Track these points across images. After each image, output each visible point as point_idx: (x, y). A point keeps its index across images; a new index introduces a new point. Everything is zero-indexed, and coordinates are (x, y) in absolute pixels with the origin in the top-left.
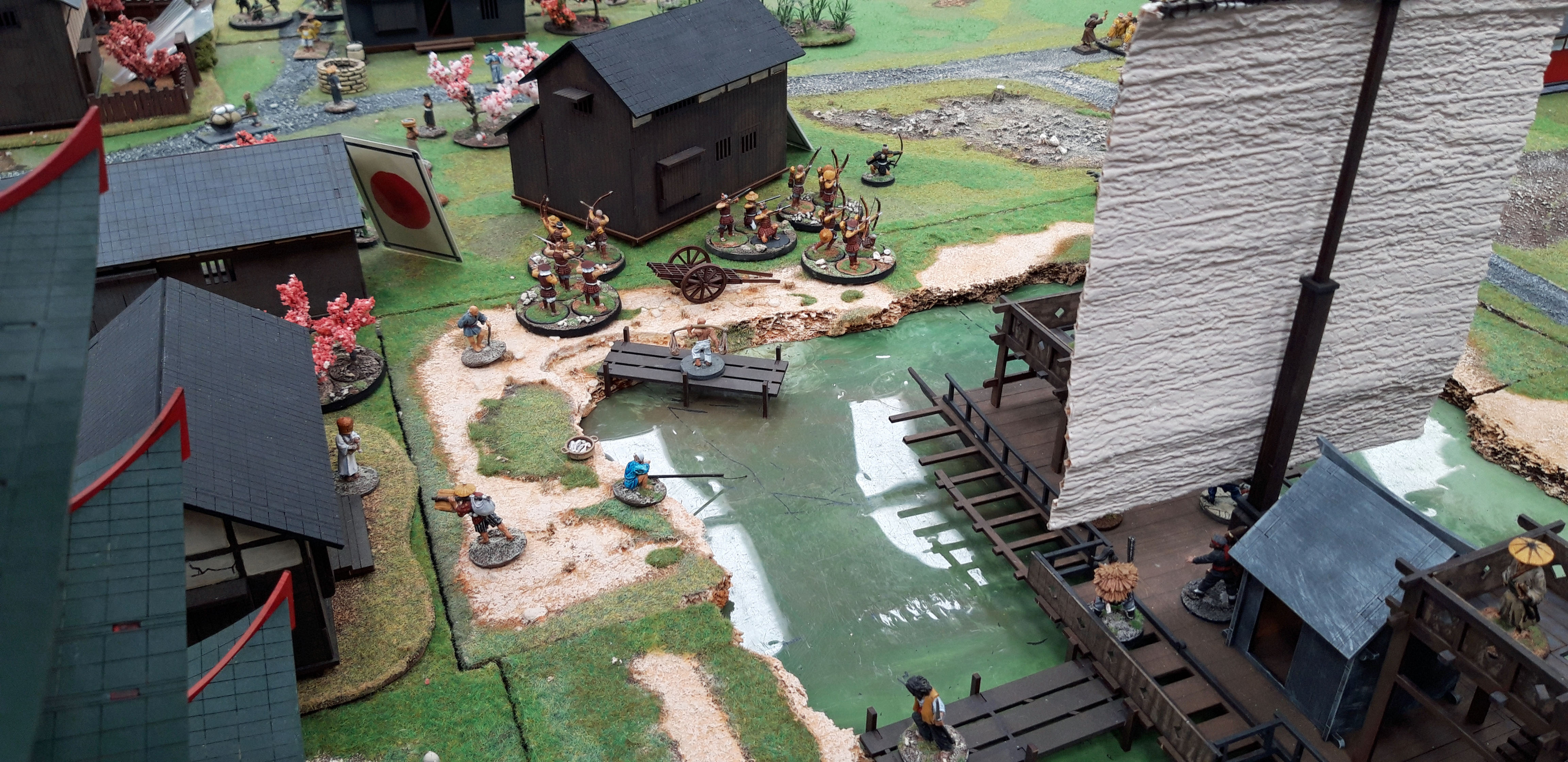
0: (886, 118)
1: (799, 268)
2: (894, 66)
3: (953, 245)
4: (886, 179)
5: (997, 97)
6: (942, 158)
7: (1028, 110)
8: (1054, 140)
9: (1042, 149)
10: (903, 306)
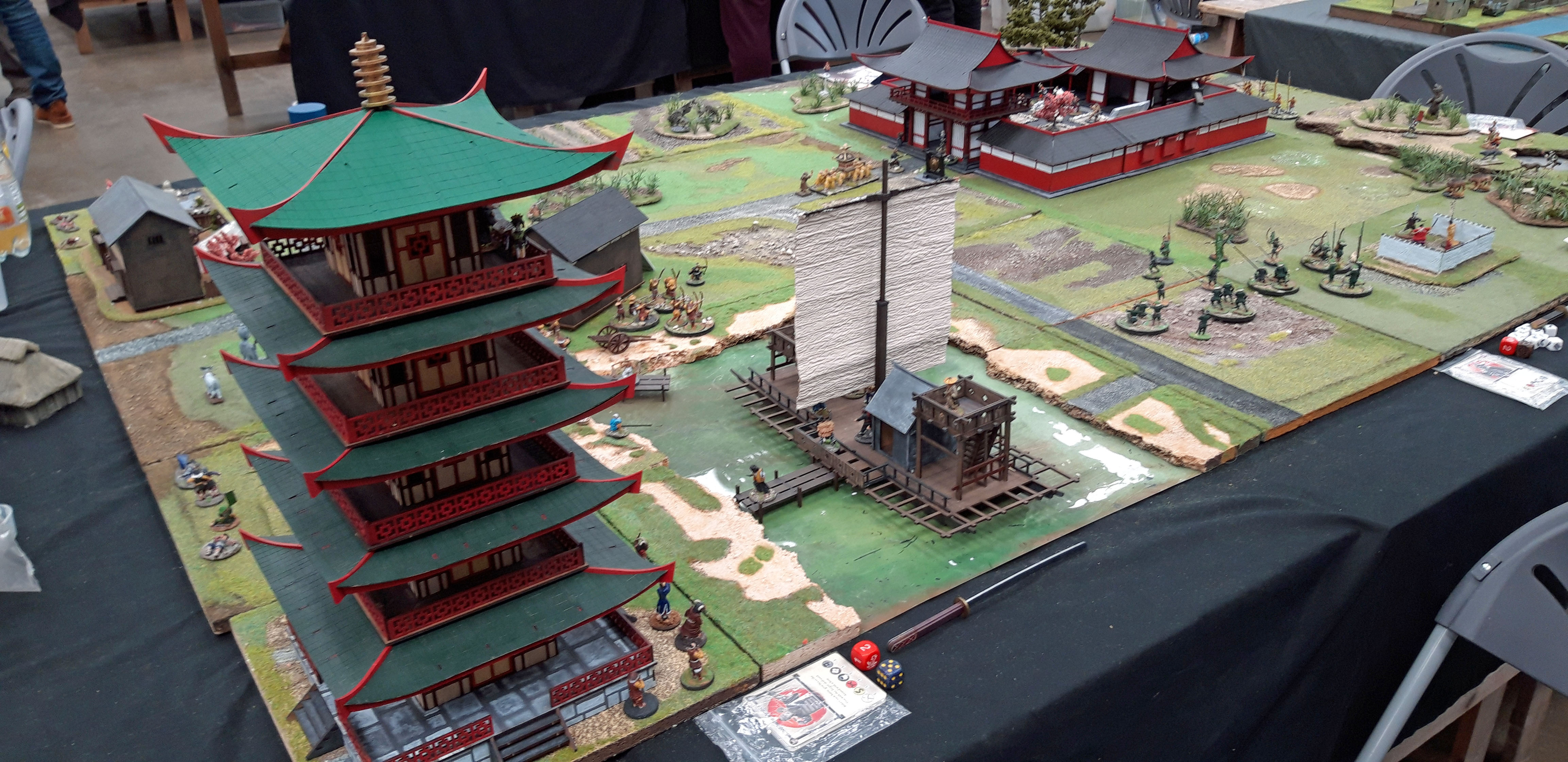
0: (691, 246)
1: (664, 332)
2: (690, 214)
3: (743, 312)
4: (700, 282)
5: (754, 229)
6: (729, 267)
7: (773, 235)
8: (790, 251)
9: (784, 257)
10: (723, 345)
